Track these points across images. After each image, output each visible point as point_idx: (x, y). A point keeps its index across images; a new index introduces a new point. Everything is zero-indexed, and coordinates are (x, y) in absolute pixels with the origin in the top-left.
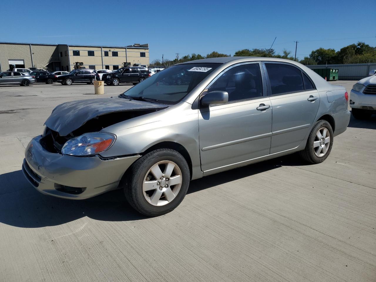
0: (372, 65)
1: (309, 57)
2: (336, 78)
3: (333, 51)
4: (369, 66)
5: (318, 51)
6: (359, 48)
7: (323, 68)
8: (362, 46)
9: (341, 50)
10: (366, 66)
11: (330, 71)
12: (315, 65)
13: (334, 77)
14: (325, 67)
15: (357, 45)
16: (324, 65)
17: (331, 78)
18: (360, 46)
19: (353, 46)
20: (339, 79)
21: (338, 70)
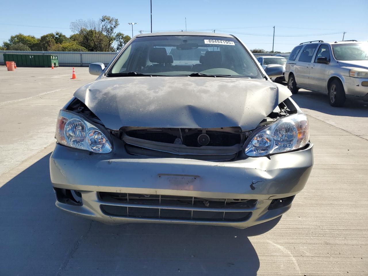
0: (83, 53)
1: (9, 42)
2: (57, 65)
3: (33, 38)
4: (81, 54)
5: (17, 36)
6: (57, 37)
7: (40, 54)
8: (60, 36)
9: (42, 37)
10: (79, 54)
11: (51, 57)
12: (29, 51)
13: (55, 64)
14: (42, 53)
15: (56, 34)
16: (40, 52)
17: (53, 65)
18: (59, 36)
19: (52, 35)
20: (60, 66)
21: (57, 56)
